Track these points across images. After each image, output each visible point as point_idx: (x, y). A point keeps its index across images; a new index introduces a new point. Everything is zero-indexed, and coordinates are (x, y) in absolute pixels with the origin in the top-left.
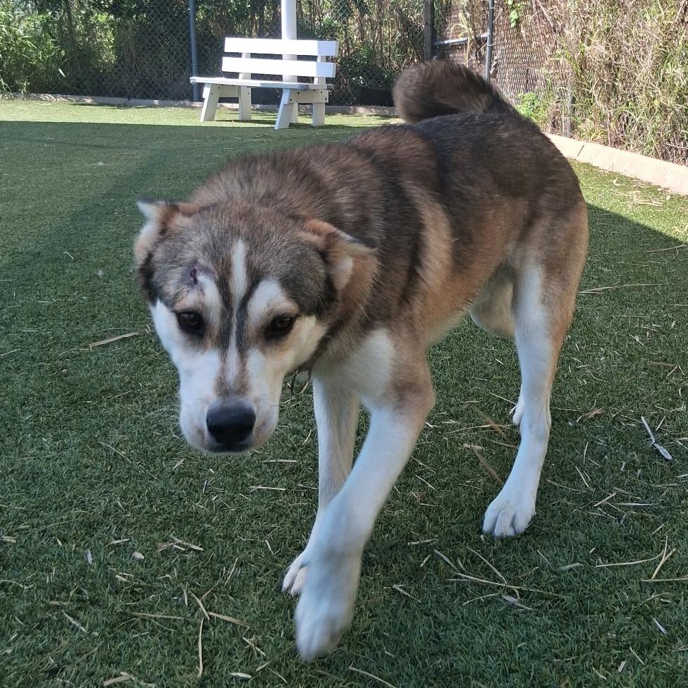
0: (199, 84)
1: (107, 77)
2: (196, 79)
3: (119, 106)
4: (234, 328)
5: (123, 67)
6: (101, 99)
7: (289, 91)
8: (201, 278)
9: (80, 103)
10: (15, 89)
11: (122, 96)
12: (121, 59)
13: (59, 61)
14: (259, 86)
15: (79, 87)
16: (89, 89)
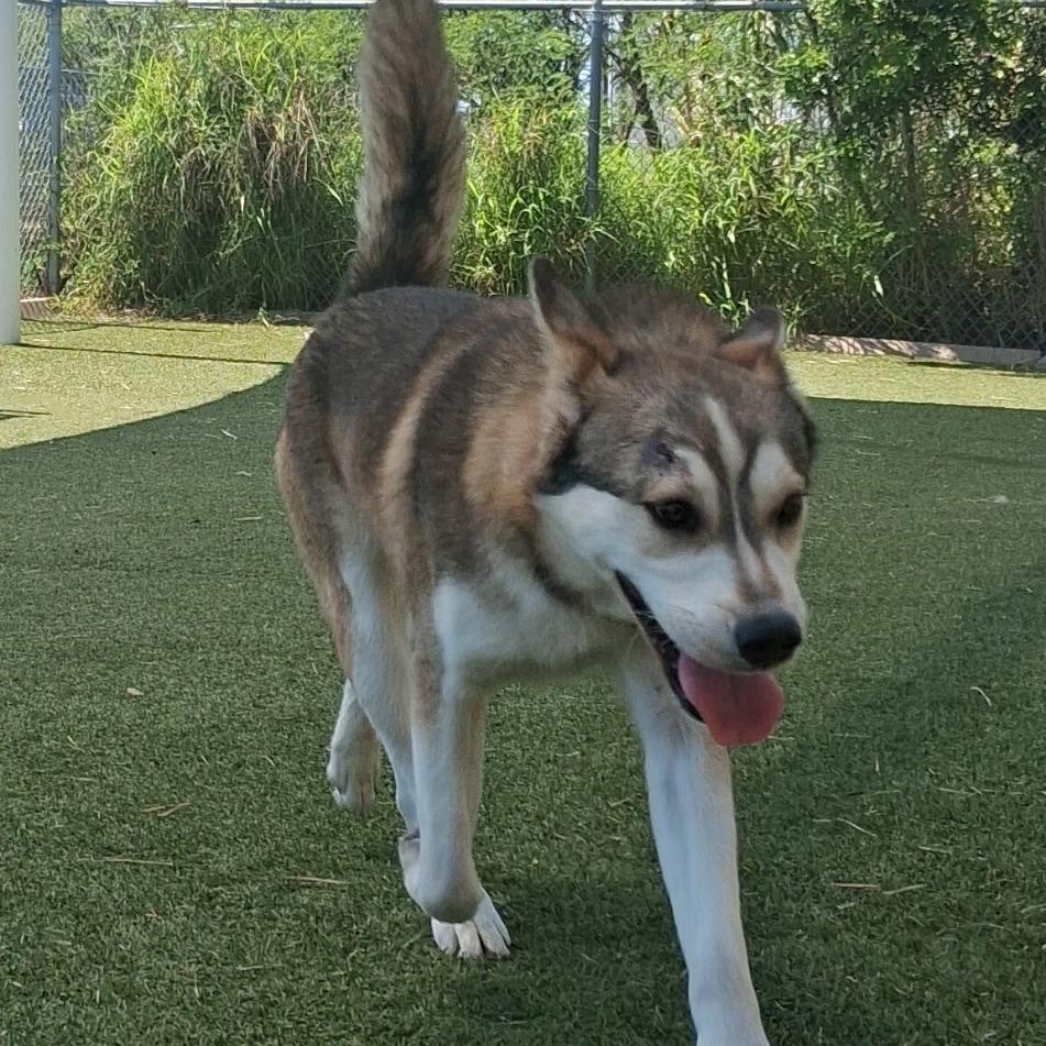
1: (989, 297)
3: (1020, 369)
4: (737, 515)
5: (1032, 272)
6: (972, 351)
8: (680, 452)
9: (924, 360)
11: (1026, 346)
15: (921, 321)
16: (945, 327)
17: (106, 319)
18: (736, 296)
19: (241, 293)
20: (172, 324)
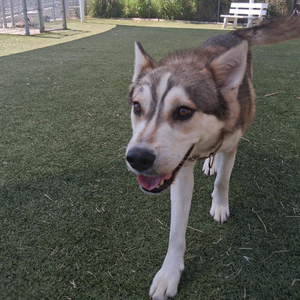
0: (223, 17)
1: (194, 15)
2: (222, 16)
3: (197, 24)
4: (157, 112)
6: (192, 22)
7: (251, 19)
9: (187, 23)
10: (170, 19)
11: (198, 21)
12: (198, 10)
13: (182, 10)
14: (242, 18)
15: (186, 18)
16: (189, 19)
17: (93, 19)
18: (166, 15)
19: (109, 15)
20: (101, 19)
